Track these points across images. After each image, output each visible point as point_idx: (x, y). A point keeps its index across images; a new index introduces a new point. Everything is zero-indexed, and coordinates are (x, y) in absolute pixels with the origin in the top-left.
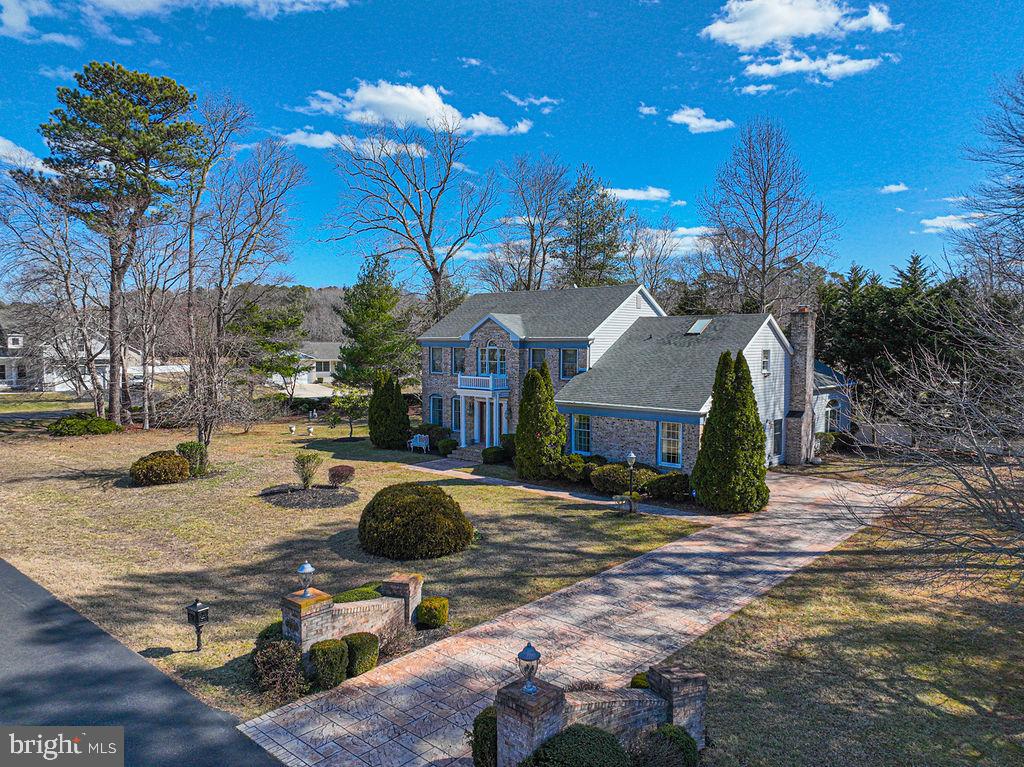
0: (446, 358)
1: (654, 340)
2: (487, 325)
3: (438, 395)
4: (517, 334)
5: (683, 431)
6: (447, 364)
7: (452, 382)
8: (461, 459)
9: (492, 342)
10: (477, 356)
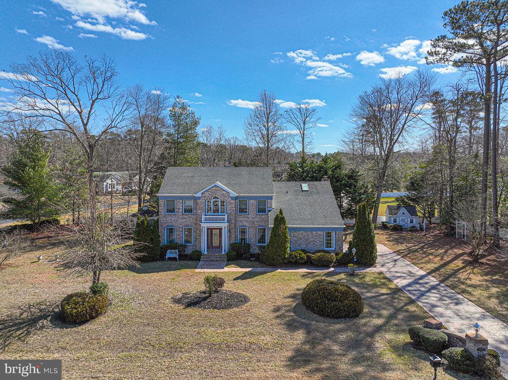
0: (179, 206)
1: (289, 193)
3: (171, 226)
4: (234, 194)
5: (335, 234)
6: (179, 209)
7: (183, 218)
8: (211, 260)
9: (215, 198)
10: (205, 204)
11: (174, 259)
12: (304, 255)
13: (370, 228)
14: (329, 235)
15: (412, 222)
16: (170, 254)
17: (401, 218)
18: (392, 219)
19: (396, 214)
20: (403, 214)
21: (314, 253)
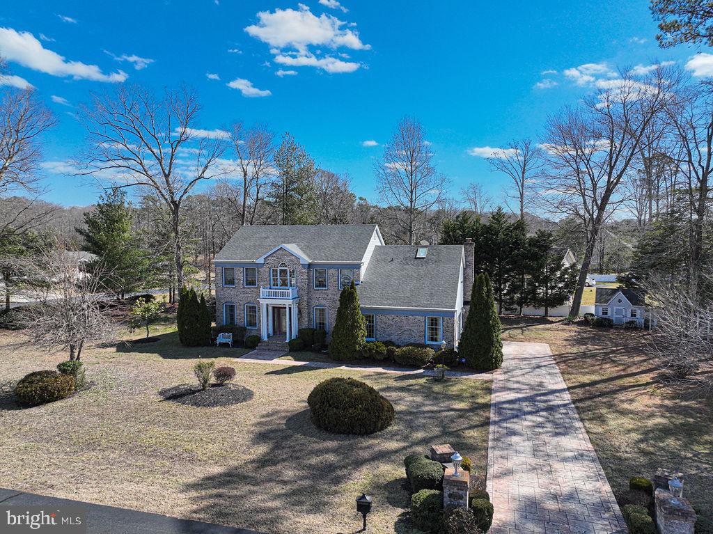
0: (240, 275)
1: (395, 261)
2: (280, 252)
3: (230, 302)
4: (306, 259)
5: (443, 321)
6: (239, 280)
7: (244, 292)
8: (269, 350)
9: (283, 265)
10: (270, 274)
11: (226, 345)
12: (384, 349)
13: (488, 314)
14: (434, 322)
15: (633, 315)
16: (222, 338)
17: (615, 308)
18: (601, 309)
19: (607, 301)
20: (620, 301)
21: (398, 347)
